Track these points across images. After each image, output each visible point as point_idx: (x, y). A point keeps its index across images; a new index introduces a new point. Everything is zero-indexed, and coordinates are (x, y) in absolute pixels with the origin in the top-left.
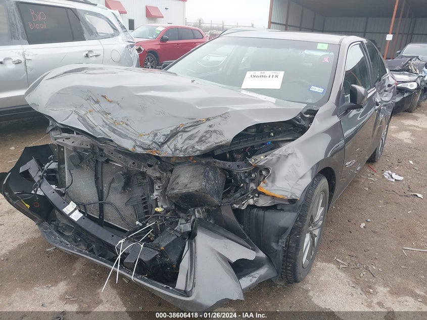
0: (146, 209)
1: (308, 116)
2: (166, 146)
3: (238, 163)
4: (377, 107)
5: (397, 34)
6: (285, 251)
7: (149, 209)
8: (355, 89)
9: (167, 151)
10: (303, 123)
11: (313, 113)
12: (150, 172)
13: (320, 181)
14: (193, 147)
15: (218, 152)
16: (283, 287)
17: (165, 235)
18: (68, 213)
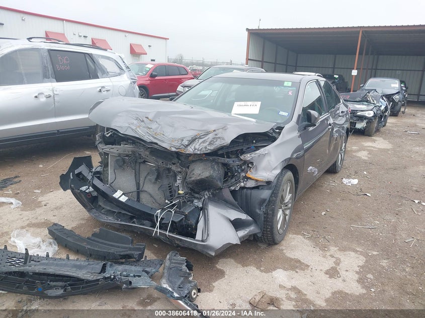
0: (171, 193)
1: (278, 131)
2: (189, 148)
3: (233, 159)
4: (330, 127)
5: (361, 69)
6: (265, 214)
7: (173, 193)
8: (310, 113)
9: (190, 150)
10: (274, 135)
11: (281, 128)
12: (174, 168)
13: (286, 172)
14: (206, 148)
15: (220, 152)
16: (265, 248)
17: (187, 207)
18: (117, 197)
